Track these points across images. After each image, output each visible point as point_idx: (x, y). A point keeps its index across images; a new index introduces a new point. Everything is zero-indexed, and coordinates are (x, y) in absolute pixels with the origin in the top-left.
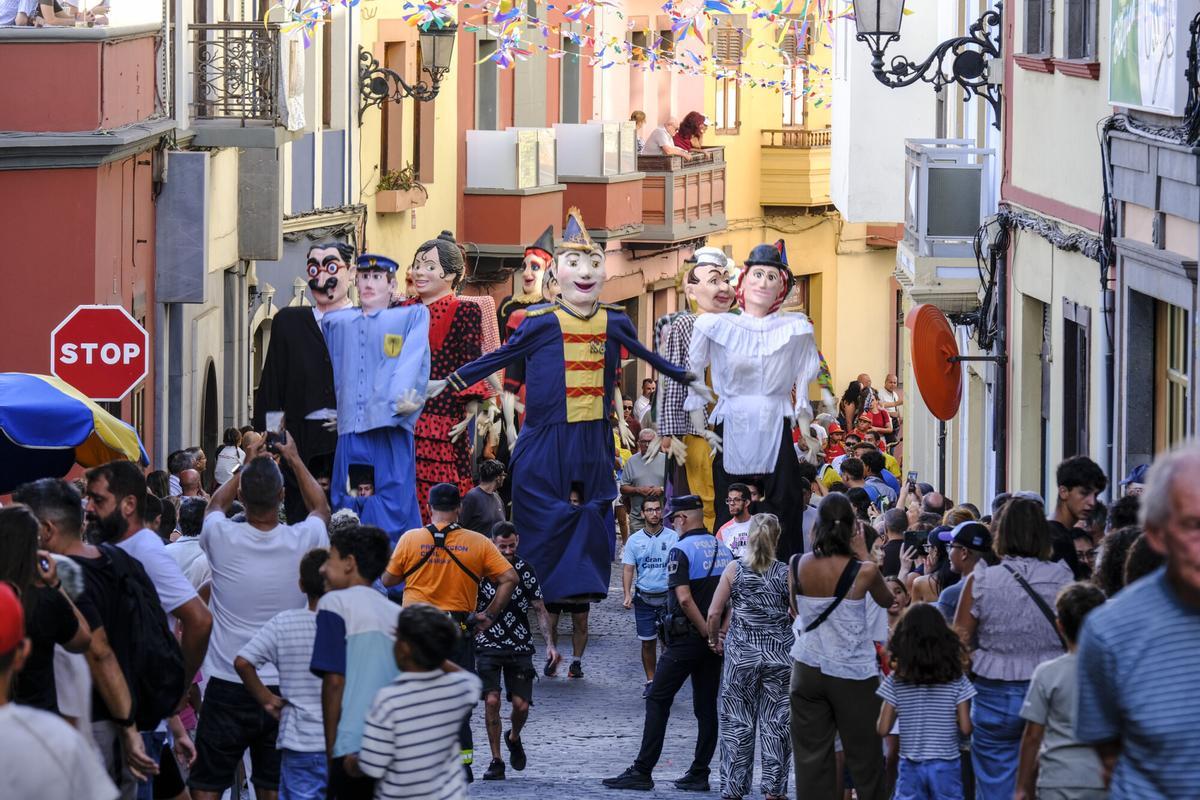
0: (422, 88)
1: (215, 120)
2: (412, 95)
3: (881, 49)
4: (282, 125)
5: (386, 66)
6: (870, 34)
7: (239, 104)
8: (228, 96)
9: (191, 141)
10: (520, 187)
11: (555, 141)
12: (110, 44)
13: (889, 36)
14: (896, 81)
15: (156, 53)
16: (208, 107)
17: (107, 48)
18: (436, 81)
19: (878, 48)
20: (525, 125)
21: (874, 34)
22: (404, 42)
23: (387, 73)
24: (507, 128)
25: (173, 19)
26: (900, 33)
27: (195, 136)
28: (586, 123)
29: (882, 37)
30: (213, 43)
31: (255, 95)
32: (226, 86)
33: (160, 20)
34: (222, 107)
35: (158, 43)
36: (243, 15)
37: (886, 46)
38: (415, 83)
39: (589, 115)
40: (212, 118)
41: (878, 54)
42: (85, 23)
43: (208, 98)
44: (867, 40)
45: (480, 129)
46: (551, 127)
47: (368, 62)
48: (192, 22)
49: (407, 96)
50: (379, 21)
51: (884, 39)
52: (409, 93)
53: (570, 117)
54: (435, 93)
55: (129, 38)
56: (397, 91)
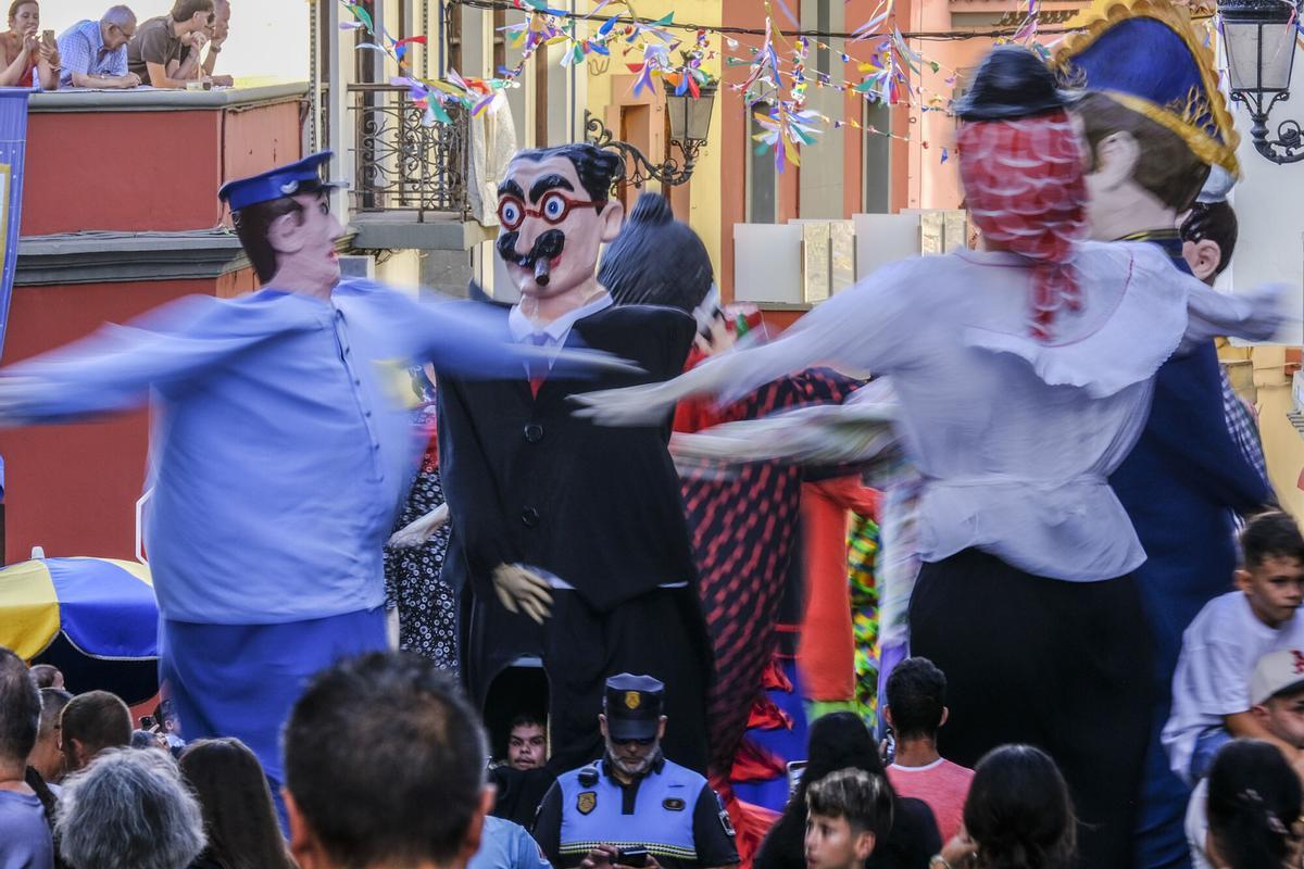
0: (669, 167)
1: (385, 214)
2: (657, 177)
3: (1264, 112)
4: (473, 219)
5: (624, 137)
6: (1249, 91)
7: (416, 191)
8: (405, 180)
9: (351, 242)
10: (806, 301)
11: (855, 237)
12: (235, 112)
13: (1275, 94)
14: (1285, 155)
15: (301, 123)
16: (376, 195)
17: (230, 118)
18: (689, 157)
19: (1259, 111)
20: (814, 216)
21: (1253, 90)
22: (648, 105)
23: (624, 147)
24: (789, 221)
25: (325, 77)
26: (1290, 90)
27: (356, 235)
28: (898, 212)
29: (1265, 94)
30: (382, 109)
31: (442, 179)
32: (401, 166)
33: (307, 79)
34: (397, 196)
35: (304, 110)
36: (425, 72)
37: (1270, 108)
38: (662, 162)
39: (903, 202)
40: (382, 210)
41: (1260, 119)
42: (200, 85)
43: (376, 184)
44: (1244, 99)
45: (753, 221)
46: (850, 218)
47: (597, 133)
48: (353, 82)
49: (650, 178)
50: (613, 77)
51: (1268, 97)
52: (652, 174)
53: (877, 204)
54: (687, 174)
55: (262, 103)
56: (637, 172)
